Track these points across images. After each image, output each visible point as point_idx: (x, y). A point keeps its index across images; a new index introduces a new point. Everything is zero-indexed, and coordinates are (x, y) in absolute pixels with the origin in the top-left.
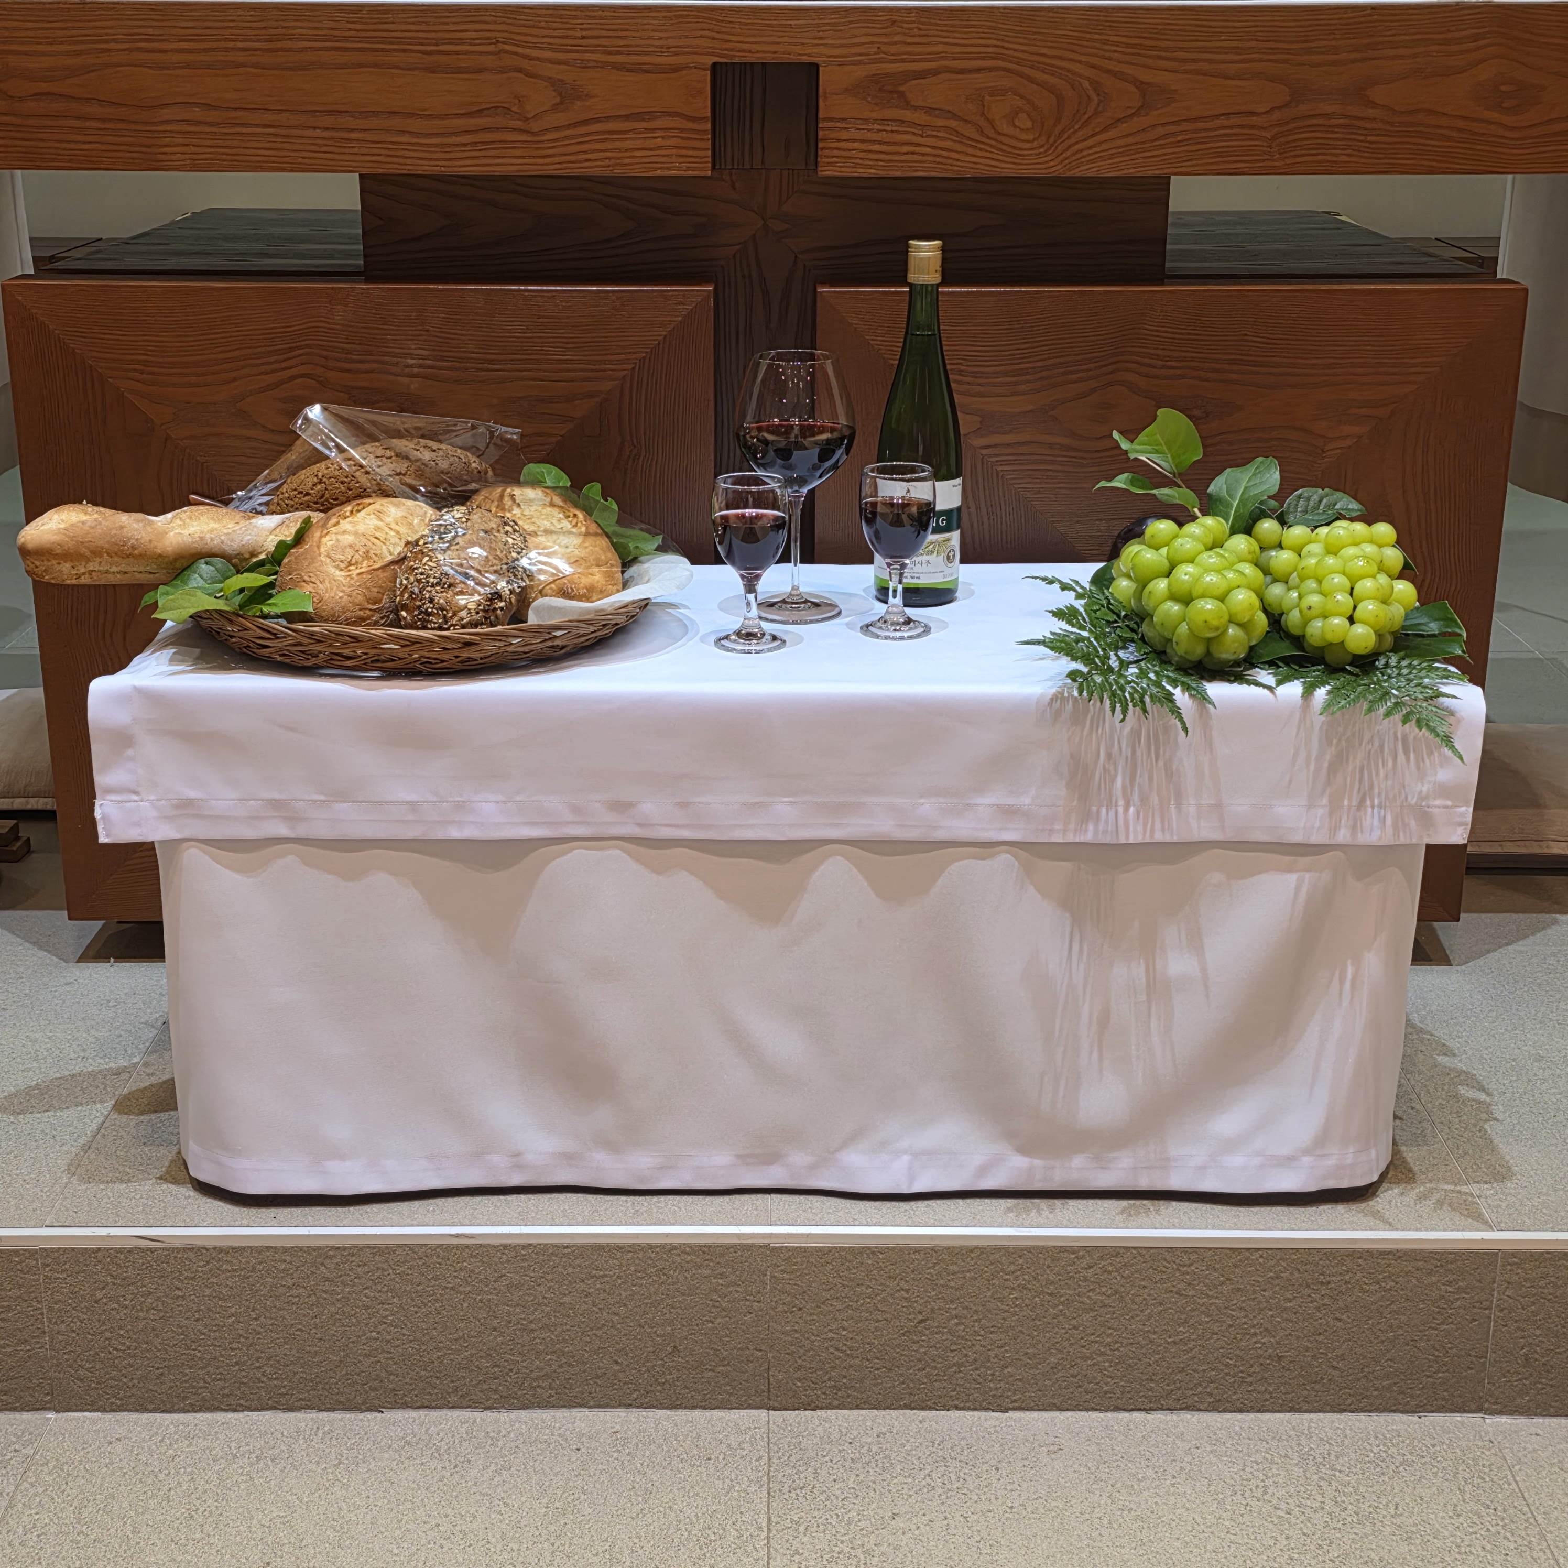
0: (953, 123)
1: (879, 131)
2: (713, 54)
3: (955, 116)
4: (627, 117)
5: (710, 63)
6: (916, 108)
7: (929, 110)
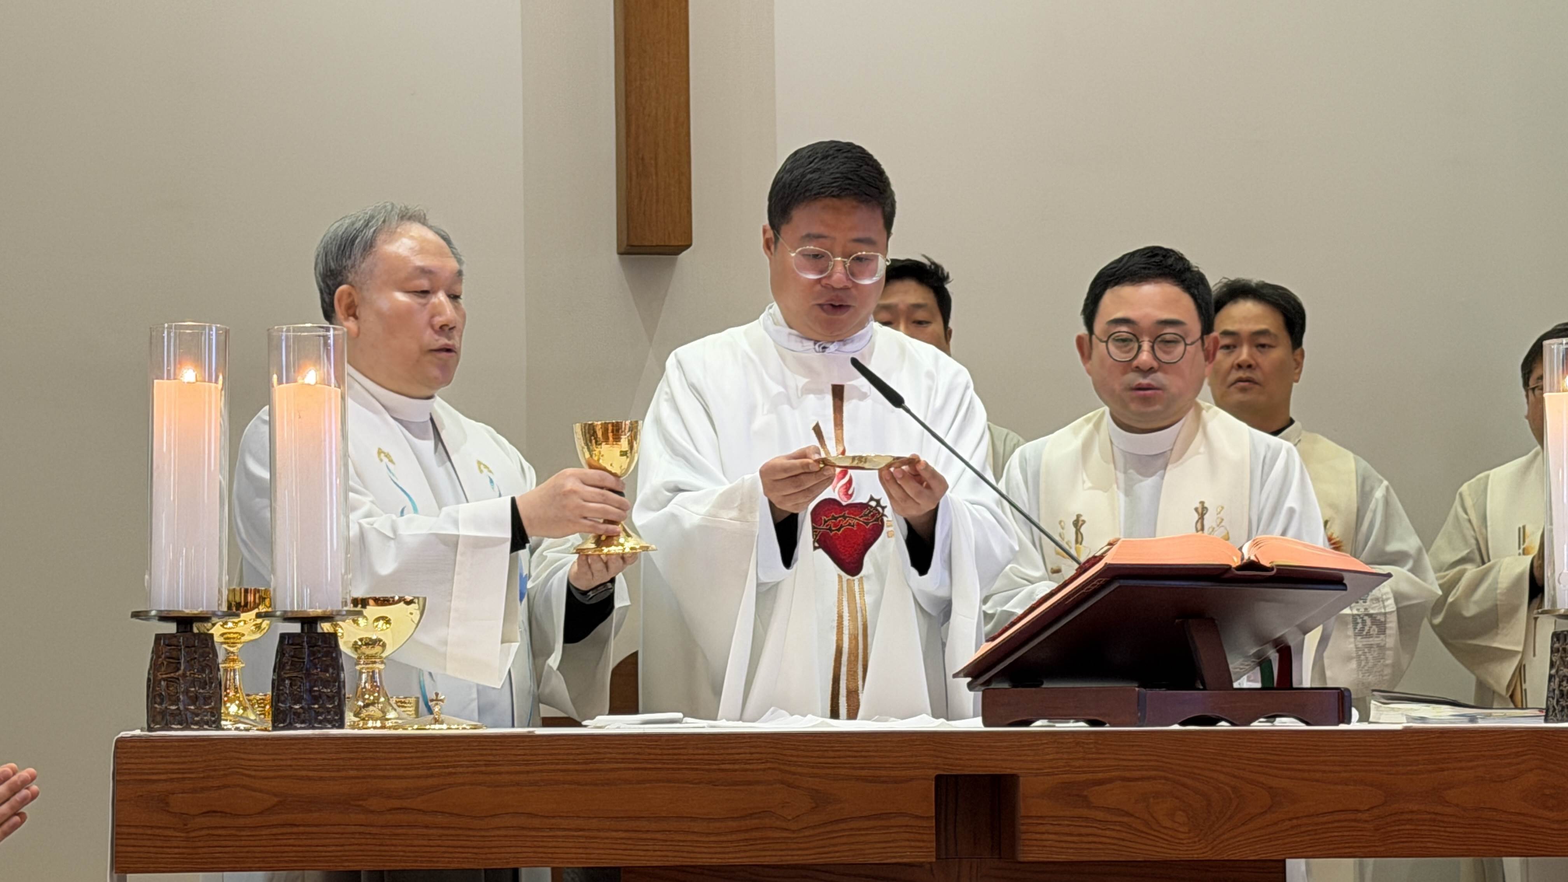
0: (1125, 819)
1: (1069, 825)
2: (936, 768)
3: (1128, 814)
4: (868, 818)
5: (935, 775)
6: (1096, 808)
7: (1108, 809)
